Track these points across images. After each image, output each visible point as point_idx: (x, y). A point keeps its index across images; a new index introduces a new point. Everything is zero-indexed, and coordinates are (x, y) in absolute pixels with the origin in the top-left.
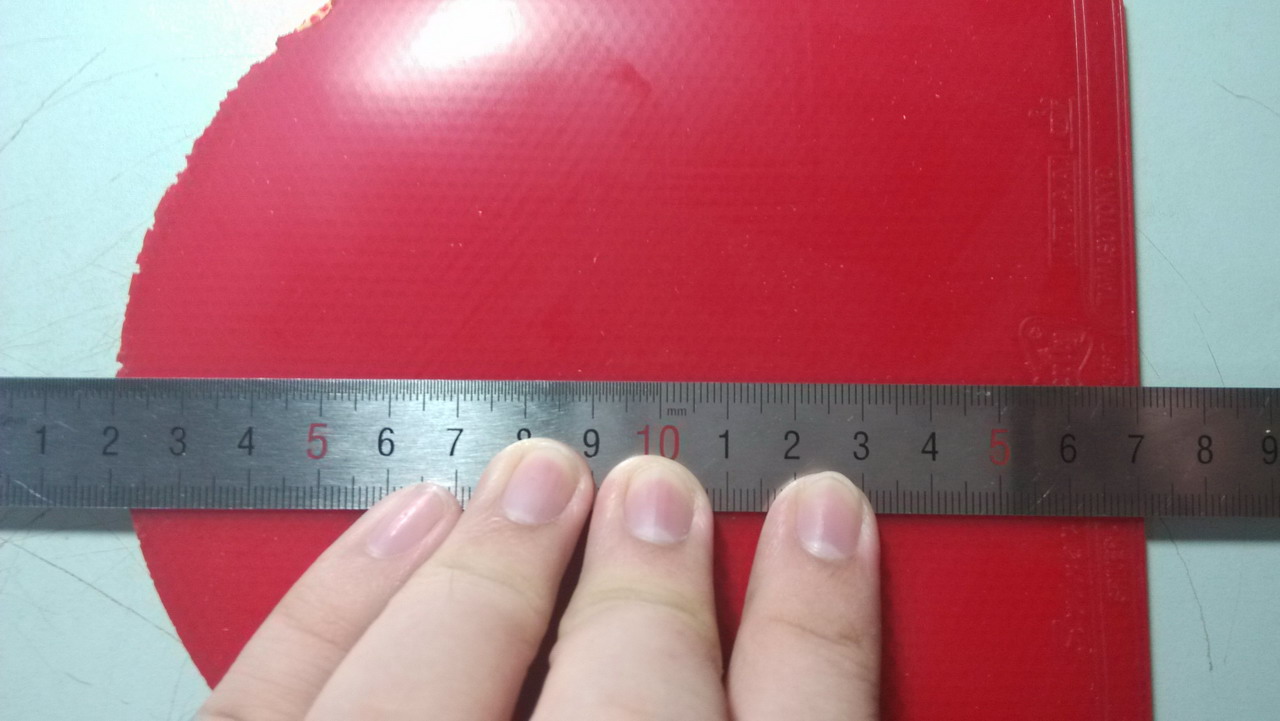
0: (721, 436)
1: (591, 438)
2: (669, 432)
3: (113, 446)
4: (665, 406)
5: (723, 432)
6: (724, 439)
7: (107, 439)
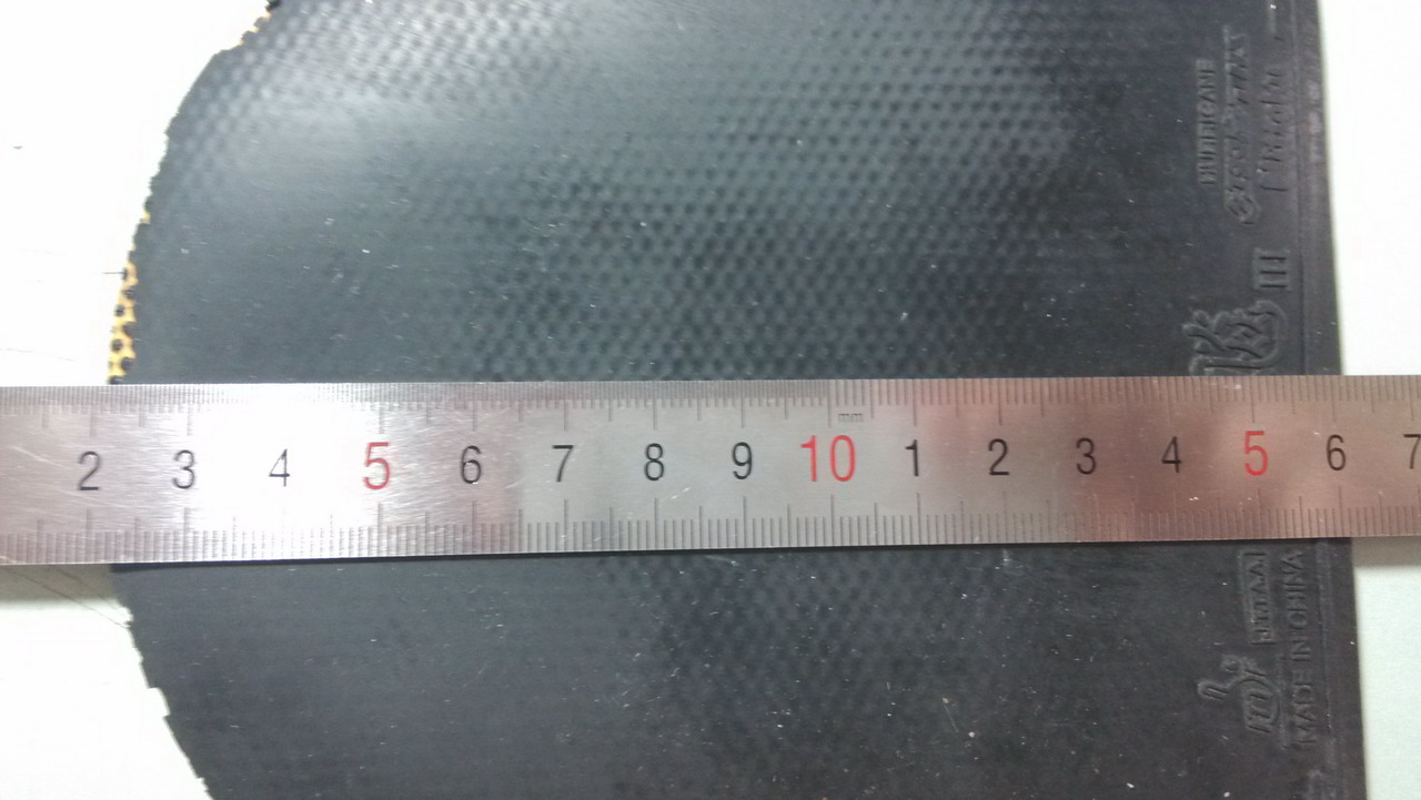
0: (909, 448)
1: (742, 455)
2: (842, 443)
3: (91, 479)
4: (836, 410)
5: (910, 444)
6: (911, 452)
7: (85, 469)
